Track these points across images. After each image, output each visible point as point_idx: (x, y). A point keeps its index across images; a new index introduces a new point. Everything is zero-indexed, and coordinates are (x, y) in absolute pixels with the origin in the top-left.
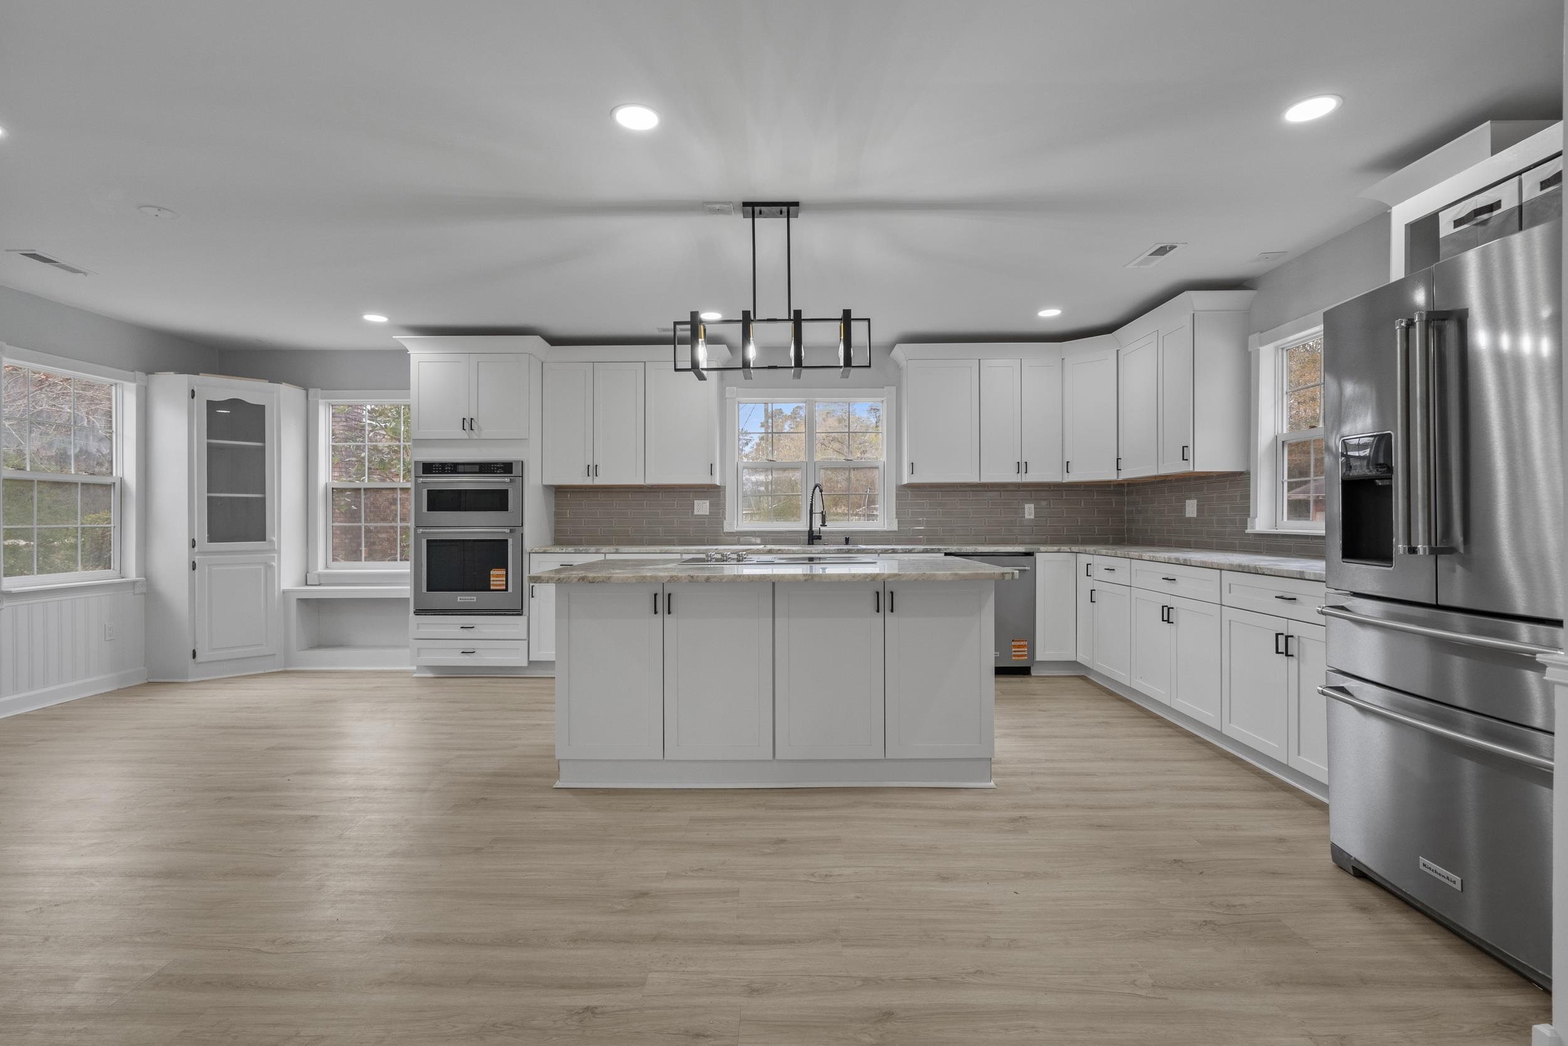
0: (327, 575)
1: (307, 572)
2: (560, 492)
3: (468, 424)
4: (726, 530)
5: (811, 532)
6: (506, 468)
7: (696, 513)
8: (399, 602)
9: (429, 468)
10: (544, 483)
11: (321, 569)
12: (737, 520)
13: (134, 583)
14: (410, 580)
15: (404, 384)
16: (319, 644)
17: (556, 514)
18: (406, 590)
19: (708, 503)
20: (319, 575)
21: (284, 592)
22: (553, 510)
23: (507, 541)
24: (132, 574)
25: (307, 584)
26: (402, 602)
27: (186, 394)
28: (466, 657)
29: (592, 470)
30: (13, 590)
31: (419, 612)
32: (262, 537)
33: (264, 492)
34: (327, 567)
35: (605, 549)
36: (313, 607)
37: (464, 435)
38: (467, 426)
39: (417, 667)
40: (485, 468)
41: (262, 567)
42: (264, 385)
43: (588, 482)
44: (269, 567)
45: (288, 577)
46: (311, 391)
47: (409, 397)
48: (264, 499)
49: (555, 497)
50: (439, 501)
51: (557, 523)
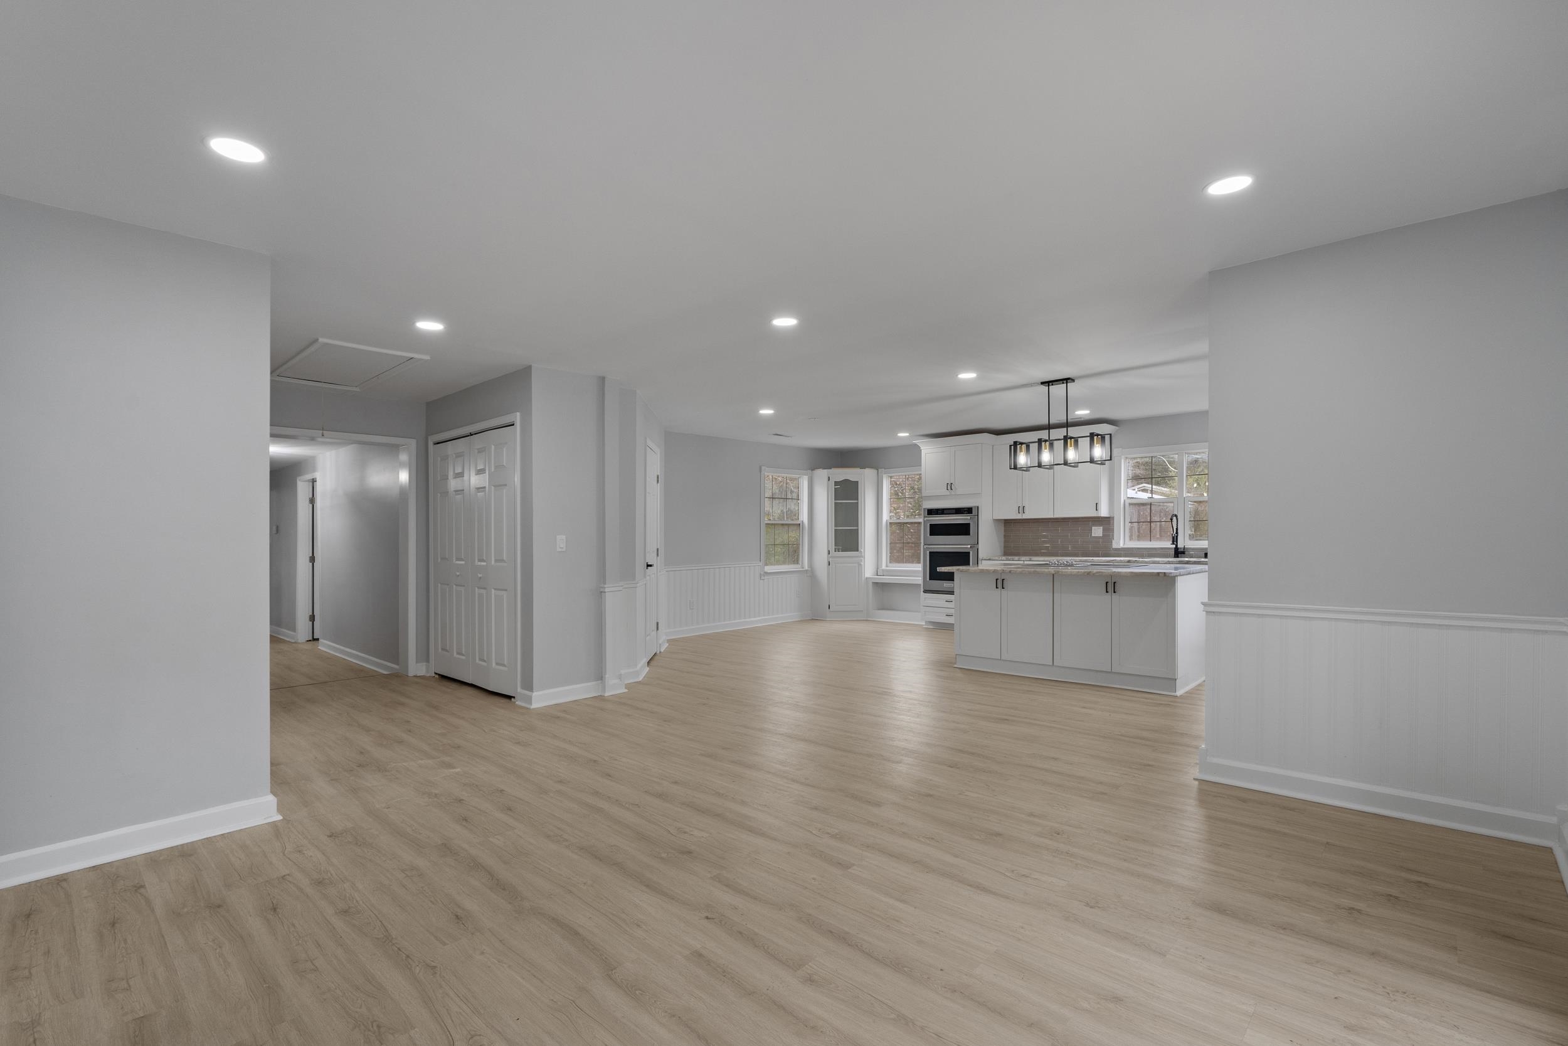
0: (887, 571)
1: (878, 568)
2: (1008, 525)
3: (950, 486)
4: (1114, 547)
5: (1176, 549)
6: (969, 511)
7: (1093, 535)
8: (915, 586)
9: (931, 512)
10: (994, 518)
11: (884, 567)
12: (1122, 540)
13: (807, 571)
14: (922, 574)
15: (918, 463)
16: (883, 608)
17: (1005, 536)
18: (919, 580)
19: (1102, 528)
20: (883, 570)
21: (867, 578)
22: (1003, 533)
23: (969, 553)
24: (806, 567)
25: (877, 575)
26: (917, 586)
27: (827, 479)
28: (948, 618)
29: (1022, 509)
30: (768, 571)
31: (925, 591)
32: (857, 550)
33: (858, 526)
34: (887, 567)
35: (1023, 558)
36: (881, 587)
37: (947, 493)
38: (949, 488)
39: (926, 622)
40: (958, 511)
41: (857, 565)
42: (858, 470)
43: (1019, 517)
44: (860, 565)
45: (869, 572)
46: (880, 470)
47: (921, 471)
48: (858, 529)
49: (1005, 526)
50: (936, 530)
51: (1005, 542)
